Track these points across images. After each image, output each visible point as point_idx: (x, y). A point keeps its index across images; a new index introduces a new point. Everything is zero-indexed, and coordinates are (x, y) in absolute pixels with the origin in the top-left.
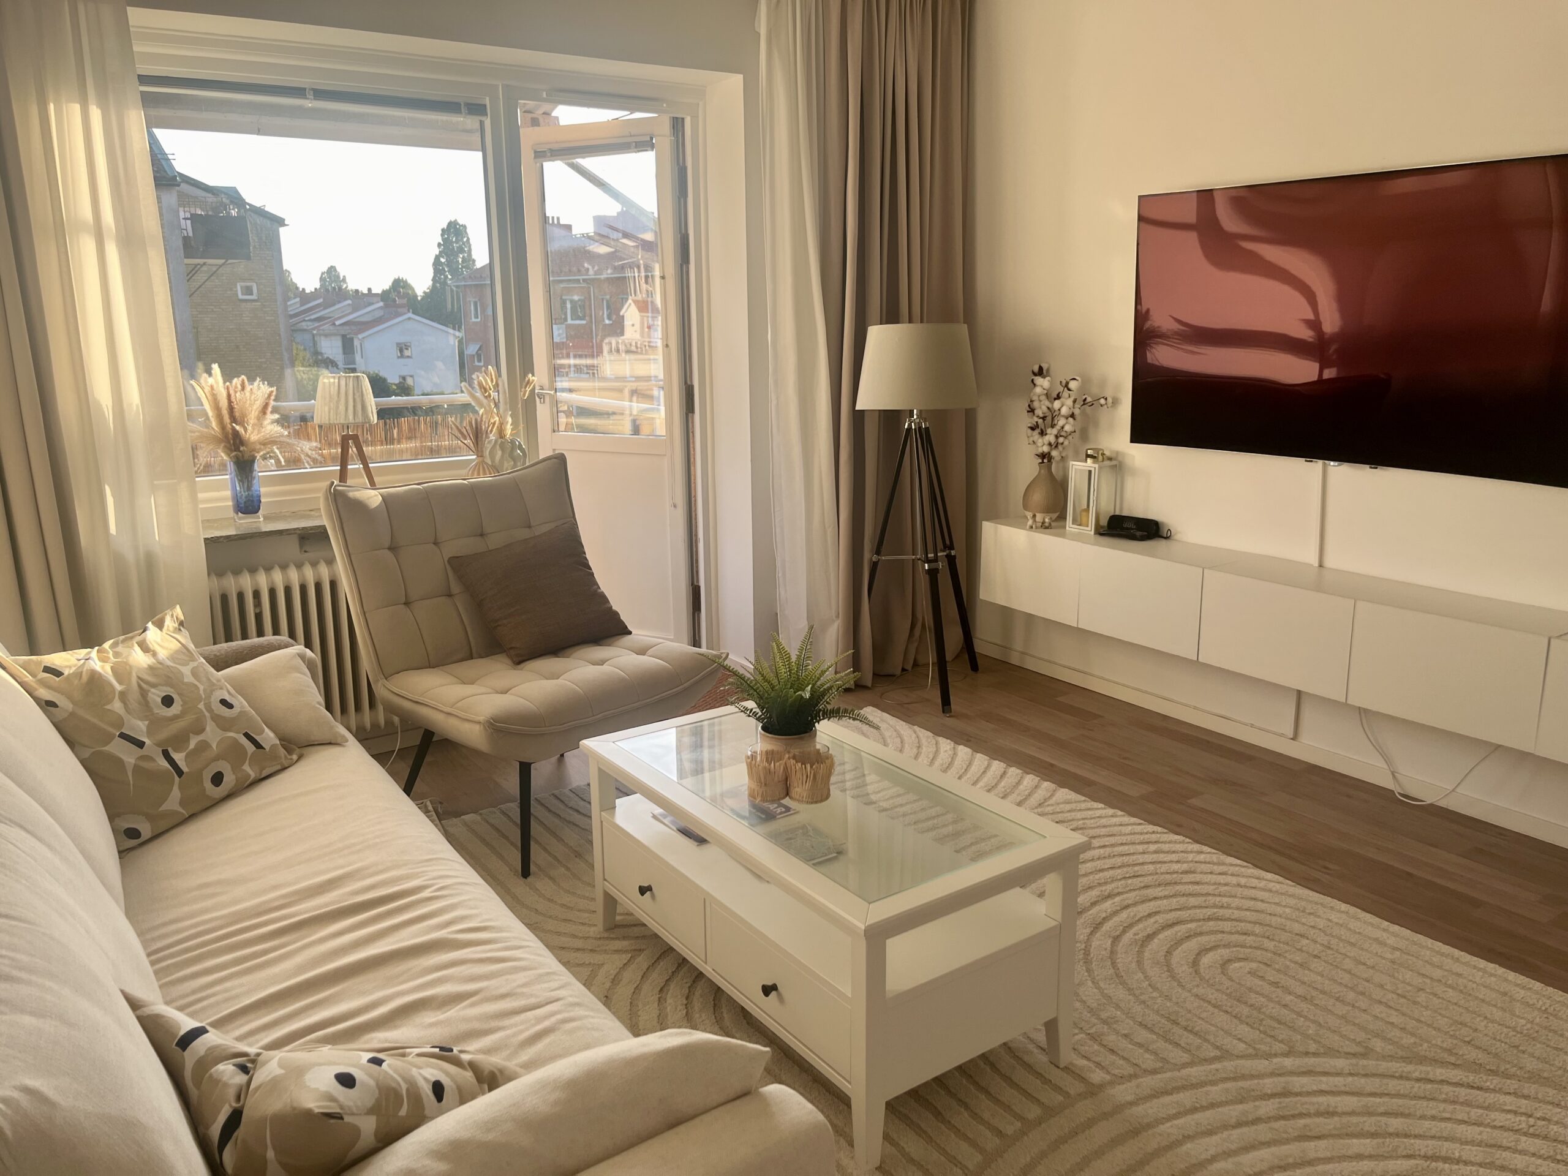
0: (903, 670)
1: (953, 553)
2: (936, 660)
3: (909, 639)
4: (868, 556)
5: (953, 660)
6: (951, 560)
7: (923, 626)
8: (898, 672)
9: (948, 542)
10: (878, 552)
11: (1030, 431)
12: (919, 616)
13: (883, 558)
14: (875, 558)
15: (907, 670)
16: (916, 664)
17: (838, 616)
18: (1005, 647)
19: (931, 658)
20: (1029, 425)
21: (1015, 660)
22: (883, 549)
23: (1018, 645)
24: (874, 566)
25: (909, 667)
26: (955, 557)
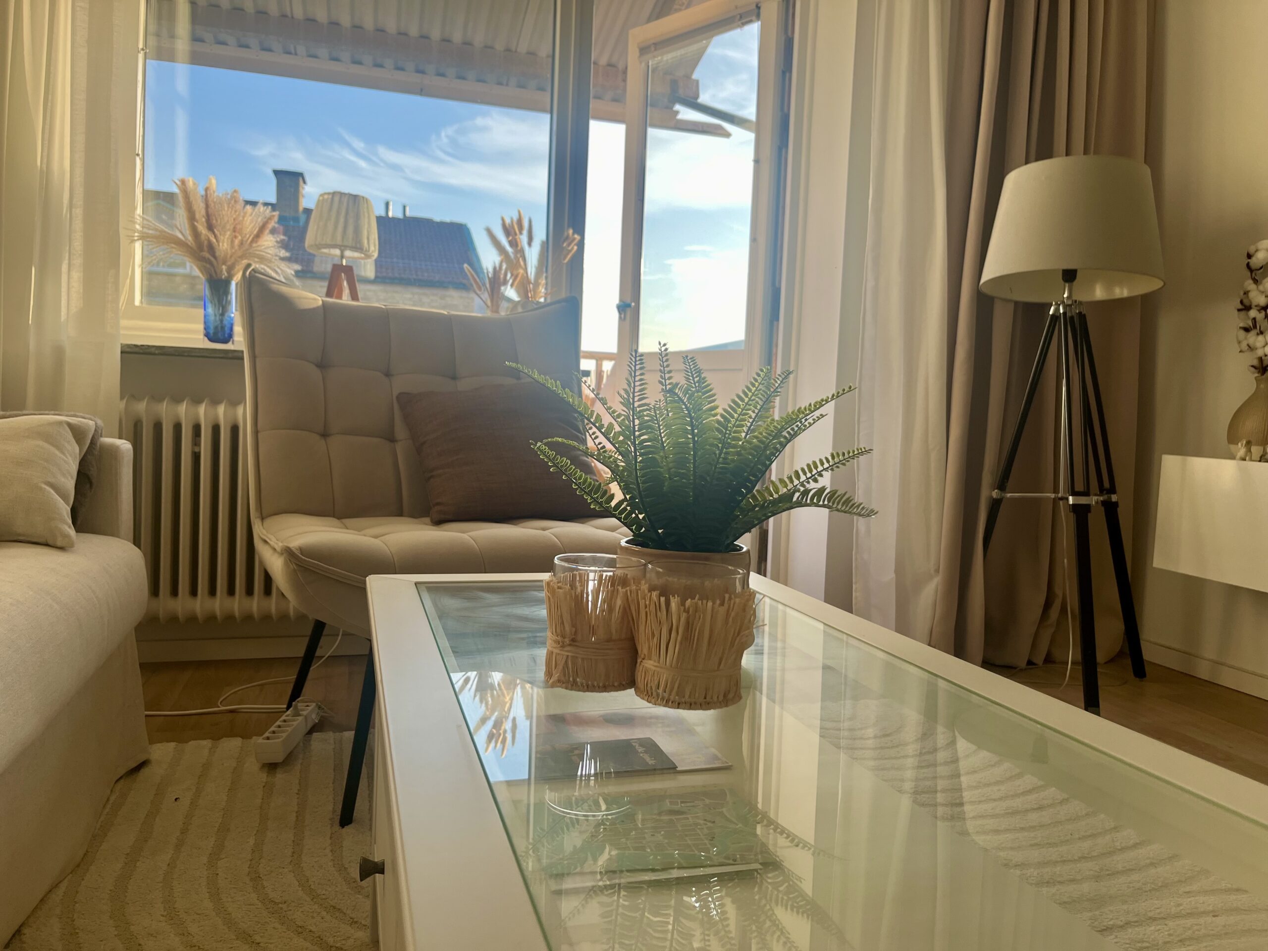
0: (1030, 663)
1: (1114, 498)
2: (1079, 657)
3: (1040, 623)
4: (988, 492)
5: (1106, 663)
6: (1111, 509)
7: (1063, 610)
8: (1023, 664)
9: (1107, 484)
10: (1002, 487)
11: (1242, 333)
12: (1059, 592)
13: (1009, 495)
14: (995, 494)
15: (1034, 664)
16: (1049, 659)
17: (937, 571)
18: (1189, 654)
19: (1072, 654)
20: (1242, 325)
21: (1203, 672)
22: (1010, 484)
23: (1209, 649)
24: (995, 506)
25: (1039, 659)
26: (1116, 505)
